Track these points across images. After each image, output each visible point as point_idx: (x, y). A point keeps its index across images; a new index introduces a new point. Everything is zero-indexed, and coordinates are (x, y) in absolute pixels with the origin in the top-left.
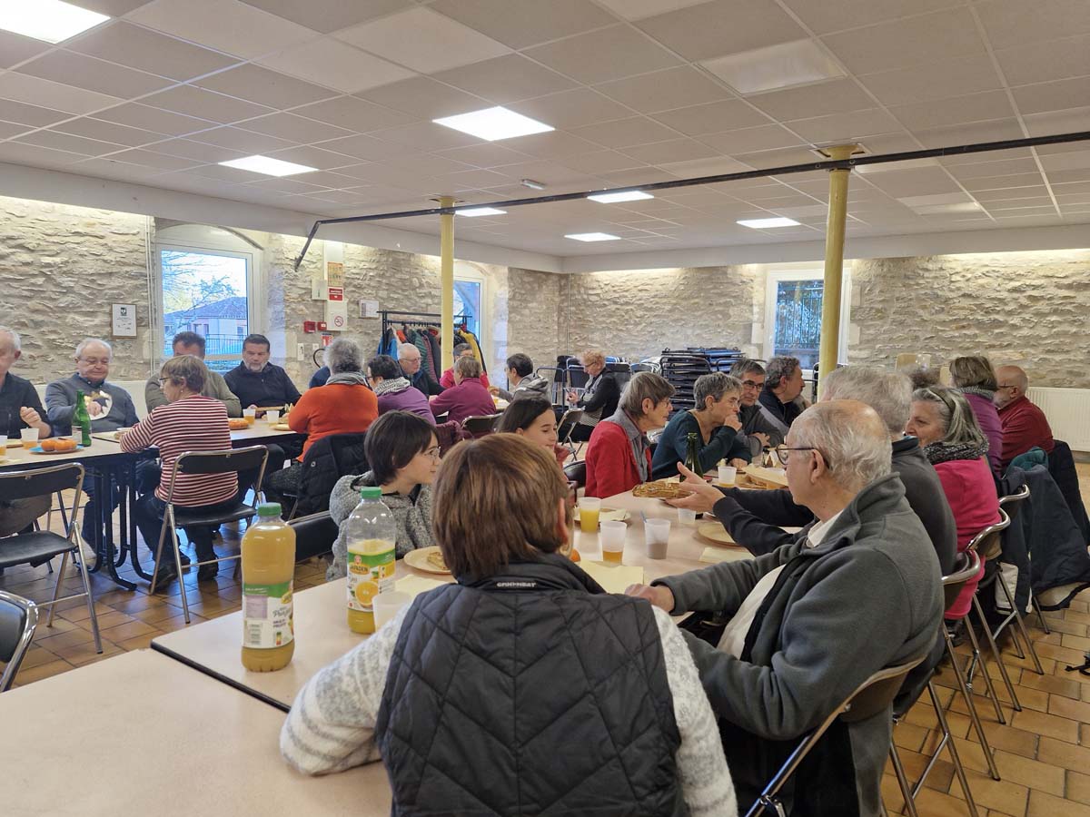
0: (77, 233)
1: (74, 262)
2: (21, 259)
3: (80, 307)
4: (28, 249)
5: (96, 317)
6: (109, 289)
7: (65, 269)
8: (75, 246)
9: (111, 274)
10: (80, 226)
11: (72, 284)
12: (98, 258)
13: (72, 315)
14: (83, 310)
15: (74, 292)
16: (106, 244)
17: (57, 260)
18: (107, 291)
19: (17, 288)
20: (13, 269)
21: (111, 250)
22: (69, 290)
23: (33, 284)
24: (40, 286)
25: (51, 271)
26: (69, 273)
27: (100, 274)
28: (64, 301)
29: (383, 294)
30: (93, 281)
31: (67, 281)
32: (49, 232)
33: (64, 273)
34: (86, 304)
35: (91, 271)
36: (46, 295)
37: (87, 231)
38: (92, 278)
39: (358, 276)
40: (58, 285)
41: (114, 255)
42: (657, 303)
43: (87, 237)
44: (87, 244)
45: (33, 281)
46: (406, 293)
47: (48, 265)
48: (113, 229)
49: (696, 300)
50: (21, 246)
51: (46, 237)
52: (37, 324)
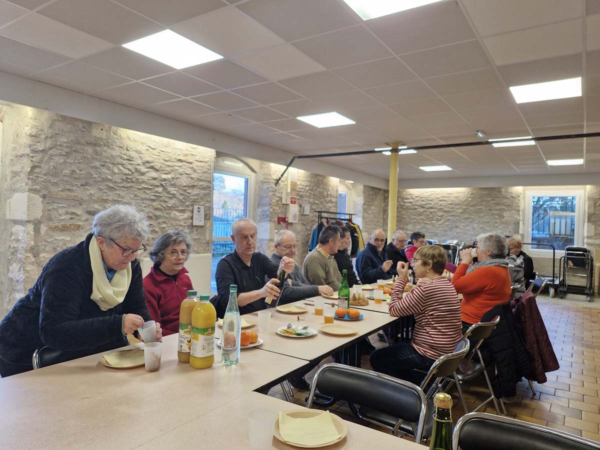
0: (180, 160)
1: (177, 178)
2: (152, 175)
3: (178, 207)
4: (156, 169)
5: (185, 213)
6: (193, 196)
7: (172, 183)
8: (178, 168)
9: (194, 186)
10: (181, 156)
11: (175, 192)
12: (188, 176)
13: (174, 212)
14: (180, 208)
15: (176, 197)
16: (193, 168)
17: (169, 176)
18: (191, 197)
19: (148, 194)
20: (148, 182)
21: (195, 171)
22: (174, 196)
23: (157, 192)
24: (160, 193)
25: (166, 184)
26: (173, 185)
27: (189, 186)
28: (171, 203)
29: (311, 200)
30: (185, 190)
31: (172, 190)
32: (167, 159)
33: (172, 185)
34: (181, 205)
35: (185, 184)
36: (162, 199)
37: (185, 159)
38: (184, 188)
39: (301, 190)
40: (168, 193)
41: (196, 174)
42: (452, 208)
43: (184, 163)
44: (184, 167)
45: (157, 189)
46: (321, 200)
47: (165, 180)
48: (197, 158)
49: (480, 207)
50: (152, 168)
51: (165, 162)
52: (157, 217)
